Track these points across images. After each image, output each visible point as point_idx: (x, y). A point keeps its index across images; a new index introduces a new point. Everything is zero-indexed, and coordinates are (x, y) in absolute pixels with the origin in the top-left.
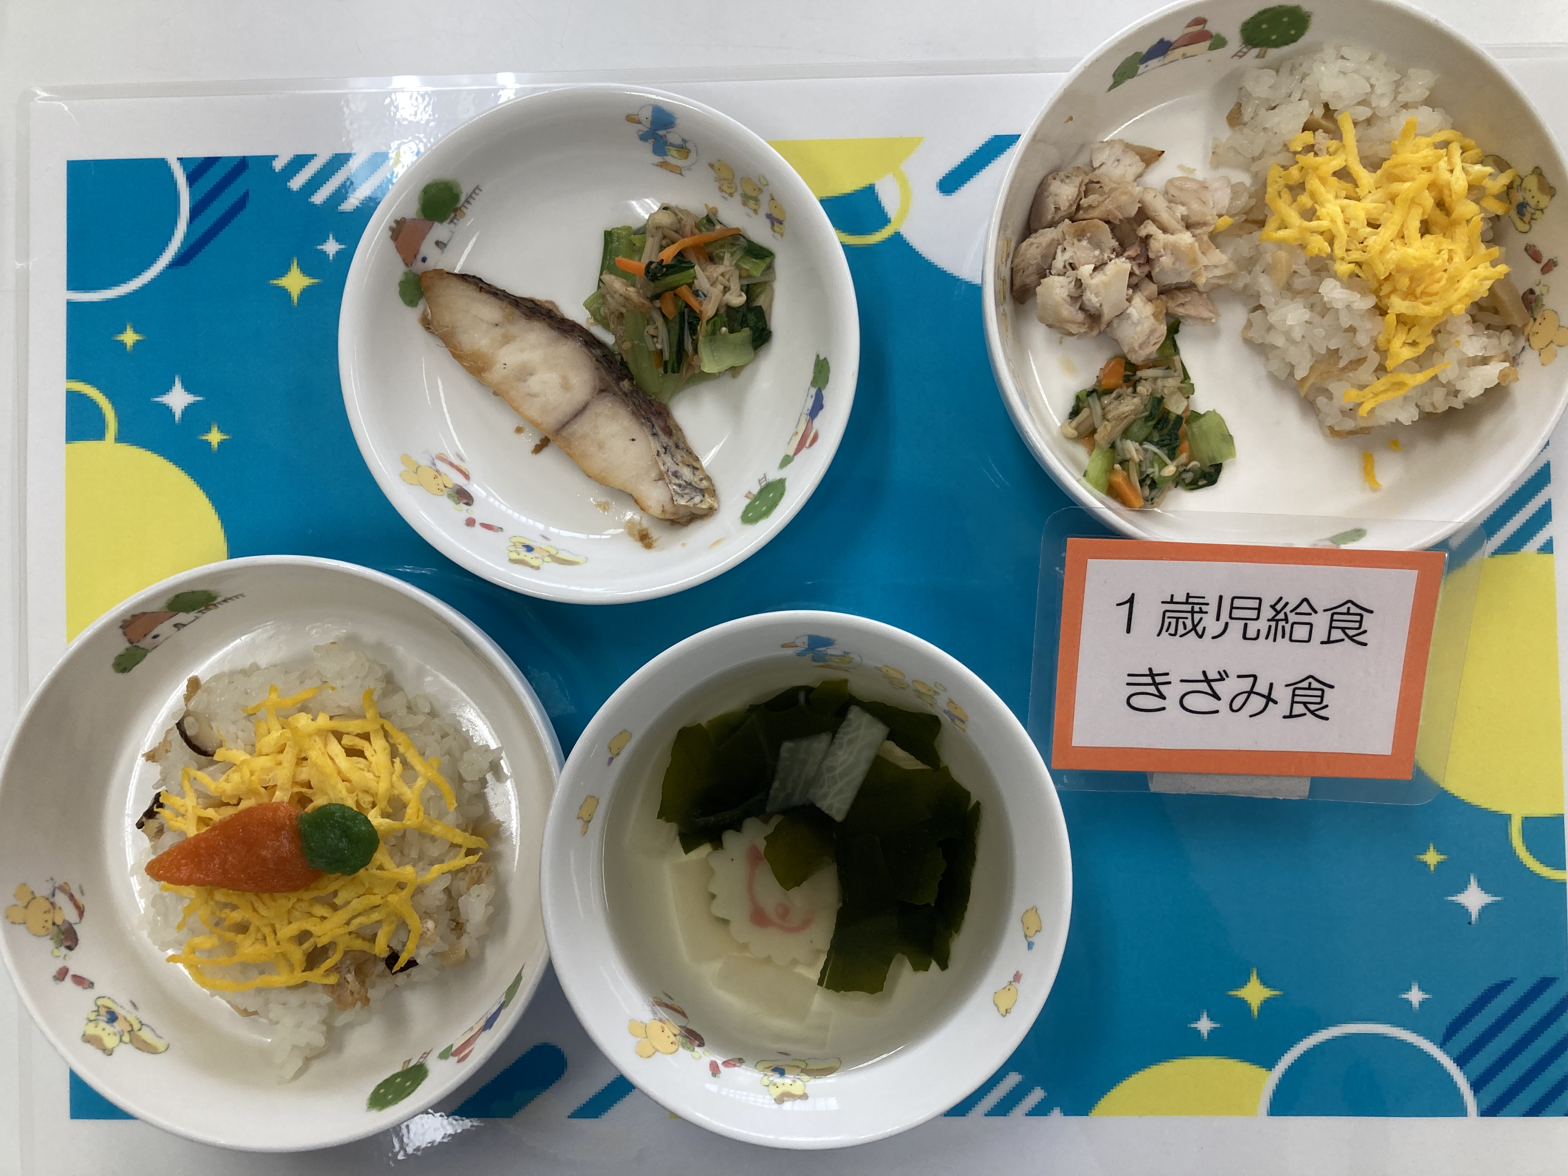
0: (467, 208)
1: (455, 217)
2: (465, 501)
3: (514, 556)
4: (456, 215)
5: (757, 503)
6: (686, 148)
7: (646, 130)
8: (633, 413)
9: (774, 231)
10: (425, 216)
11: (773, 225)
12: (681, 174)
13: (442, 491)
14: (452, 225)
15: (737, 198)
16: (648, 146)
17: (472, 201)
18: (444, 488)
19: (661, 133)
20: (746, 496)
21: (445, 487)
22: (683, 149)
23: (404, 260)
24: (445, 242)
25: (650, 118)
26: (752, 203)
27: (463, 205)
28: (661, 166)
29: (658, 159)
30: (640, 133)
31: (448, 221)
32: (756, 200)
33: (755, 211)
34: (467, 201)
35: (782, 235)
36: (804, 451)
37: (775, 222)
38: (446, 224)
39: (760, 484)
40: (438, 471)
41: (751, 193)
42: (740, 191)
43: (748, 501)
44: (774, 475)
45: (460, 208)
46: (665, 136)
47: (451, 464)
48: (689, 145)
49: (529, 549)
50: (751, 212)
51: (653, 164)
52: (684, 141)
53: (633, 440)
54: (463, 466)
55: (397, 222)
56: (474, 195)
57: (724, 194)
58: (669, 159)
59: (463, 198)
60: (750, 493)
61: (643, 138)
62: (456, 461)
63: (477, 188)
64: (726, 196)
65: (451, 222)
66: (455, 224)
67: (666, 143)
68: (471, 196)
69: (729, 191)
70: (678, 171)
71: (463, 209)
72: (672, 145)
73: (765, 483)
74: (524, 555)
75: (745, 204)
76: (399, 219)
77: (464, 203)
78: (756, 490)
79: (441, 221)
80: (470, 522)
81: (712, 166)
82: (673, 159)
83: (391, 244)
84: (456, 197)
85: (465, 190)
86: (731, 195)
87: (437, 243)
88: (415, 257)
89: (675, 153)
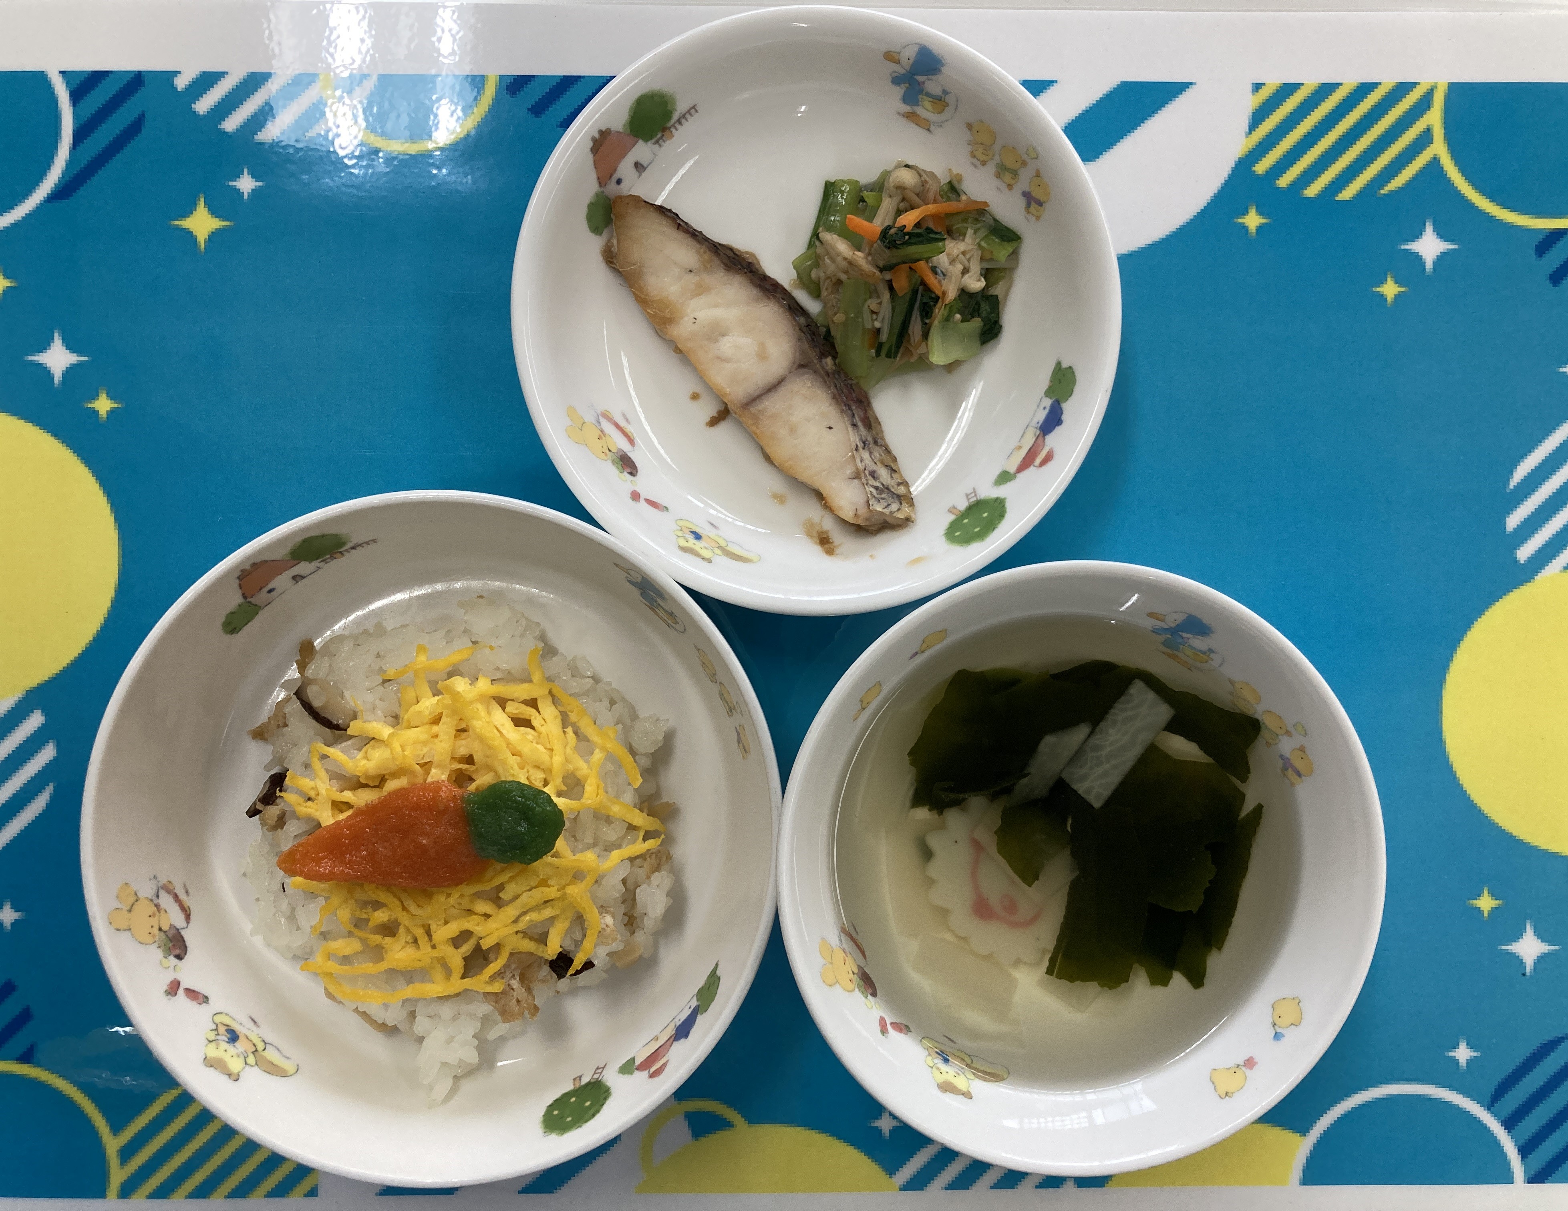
0: (676, 129)
1: (661, 138)
2: (629, 471)
3: (683, 543)
4: (663, 135)
5: (966, 521)
6: (944, 101)
7: (903, 71)
8: (834, 397)
9: (1028, 212)
10: (631, 131)
11: (1028, 205)
12: (928, 130)
13: (606, 455)
14: (657, 145)
15: (991, 168)
16: (898, 92)
17: (683, 121)
18: (607, 451)
19: (920, 78)
20: (949, 511)
21: (610, 450)
22: (940, 101)
23: (598, 178)
24: (645, 165)
25: (911, 61)
26: (1008, 177)
27: (673, 125)
28: (907, 117)
29: (907, 108)
30: (895, 75)
31: (654, 140)
32: (1015, 173)
33: (1010, 187)
34: (679, 121)
35: (1038, 218)
36: (1031, 471)
37: (1033, 203)
38: (650, 143)
39: (968, 499)
40: (602, 431)
41: (1010, 163)
42: (997, 160)
43: (952, 517)
44: (988, 491)
45: (670, 128)
46: (923, 83)
47: (617, 426)
48: (948, 98)
49: (698, 537)
50: (1004, 187)
51: (899, 113)
52: (945, 92)
53: (830, 428)
54: (630, 429)
55: (601, 132)
56: (688, 116)
57: (975, 161)
58: (920, 111)
59: (676, 116)
60: (954, 507)
61: (896, 81)
62: (622, 423)
63: (694, 107)
64: (978, 163)
65: (657, 142)
66: (660, 146)
67: (921, 91)
68: (684, 116)
69: (983, 158)
70: (927, 126)
71: (672, 129)
72: (928, 95)
73: (974, 499)
74: (692, 542)
75: (998, 176)
76: (604, 129)
77: (675, 123)
78: (963, 505)
79: (646, 140)
80: (635, 496)
81: (970, 126)
82: (925, 111)
83: (590, 158)
84: (668, 115)
85: (681, 107)
86: (984, 163)
87: (637, 165)
88: (611, 176)
89: (927, 104)
